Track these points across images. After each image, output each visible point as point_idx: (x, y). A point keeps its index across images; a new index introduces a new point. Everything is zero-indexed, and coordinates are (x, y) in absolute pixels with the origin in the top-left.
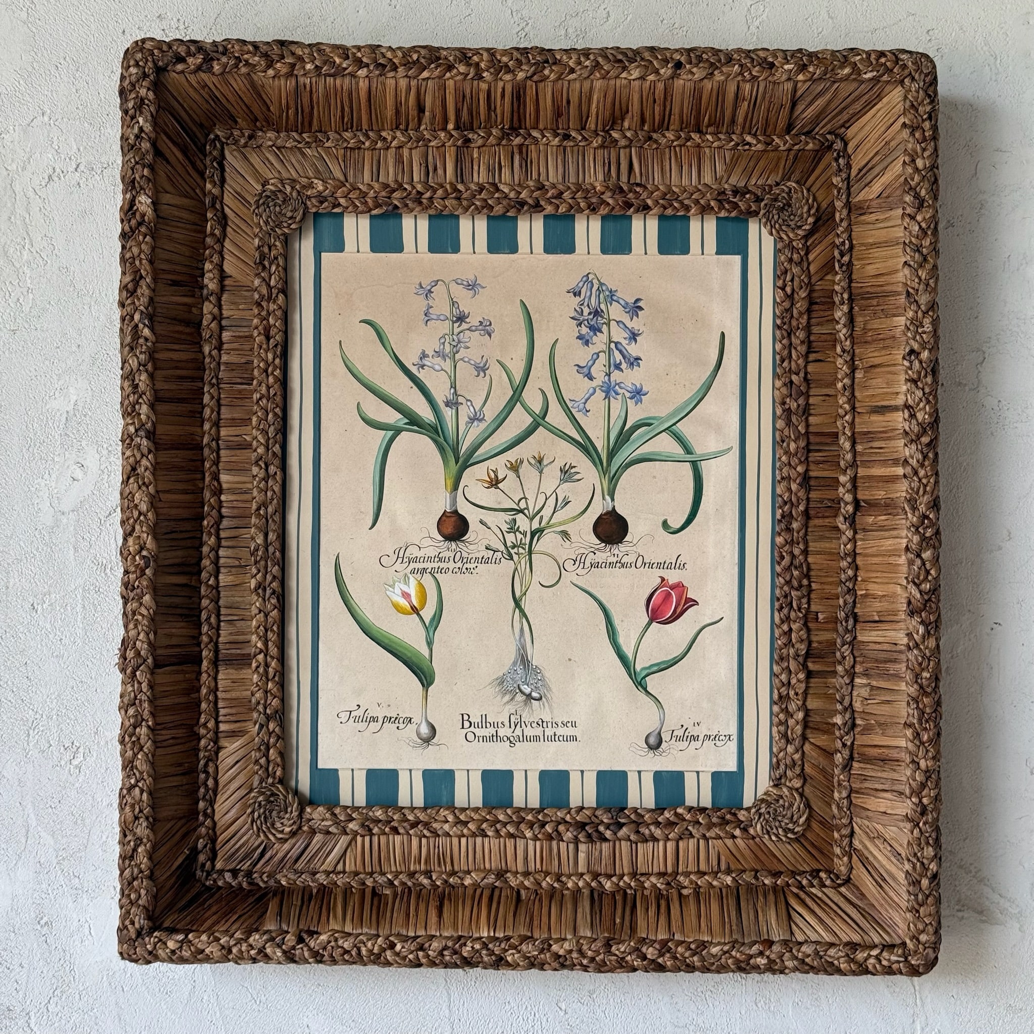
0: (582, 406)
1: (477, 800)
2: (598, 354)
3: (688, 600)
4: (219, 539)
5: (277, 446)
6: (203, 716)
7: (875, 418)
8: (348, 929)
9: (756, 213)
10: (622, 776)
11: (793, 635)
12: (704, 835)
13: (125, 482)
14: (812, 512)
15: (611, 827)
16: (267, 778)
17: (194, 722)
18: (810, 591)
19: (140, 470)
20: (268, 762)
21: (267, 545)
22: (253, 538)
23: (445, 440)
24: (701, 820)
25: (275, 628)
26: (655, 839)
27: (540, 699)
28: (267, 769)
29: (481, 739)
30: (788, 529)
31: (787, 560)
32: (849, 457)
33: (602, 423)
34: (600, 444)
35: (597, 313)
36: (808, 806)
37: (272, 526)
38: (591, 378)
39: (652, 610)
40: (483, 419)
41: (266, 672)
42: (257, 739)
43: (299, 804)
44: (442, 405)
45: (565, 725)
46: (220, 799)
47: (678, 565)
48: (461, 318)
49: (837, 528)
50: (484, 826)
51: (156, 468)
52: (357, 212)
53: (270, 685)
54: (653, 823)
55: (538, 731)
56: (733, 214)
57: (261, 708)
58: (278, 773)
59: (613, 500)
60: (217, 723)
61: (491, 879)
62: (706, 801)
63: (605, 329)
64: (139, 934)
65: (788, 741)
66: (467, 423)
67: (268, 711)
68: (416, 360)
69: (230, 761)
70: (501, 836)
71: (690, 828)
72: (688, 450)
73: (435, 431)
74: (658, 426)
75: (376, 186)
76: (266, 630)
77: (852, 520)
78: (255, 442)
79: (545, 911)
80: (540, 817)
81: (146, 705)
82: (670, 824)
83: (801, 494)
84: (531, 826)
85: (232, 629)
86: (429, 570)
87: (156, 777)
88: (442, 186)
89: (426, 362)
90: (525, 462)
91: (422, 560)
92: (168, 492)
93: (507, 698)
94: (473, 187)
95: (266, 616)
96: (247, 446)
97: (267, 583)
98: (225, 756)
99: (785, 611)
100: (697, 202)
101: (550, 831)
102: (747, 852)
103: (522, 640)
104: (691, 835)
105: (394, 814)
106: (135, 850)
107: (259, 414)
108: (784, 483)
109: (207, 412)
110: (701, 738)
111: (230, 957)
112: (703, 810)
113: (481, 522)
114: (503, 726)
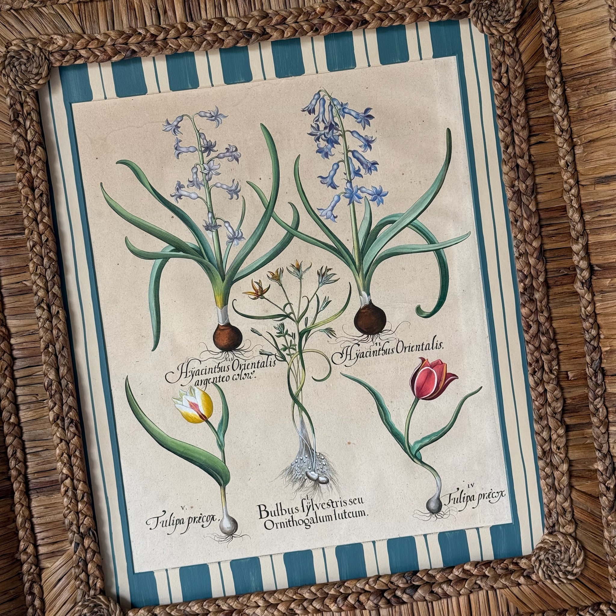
0: (329, 213)
1: (283, 582)
2: (338, 164)
3: (448, 375)
4: (14, 379)
5: (56, 287)
6: (22, 543)
7: (600, 188)
9: (465, 14)
10: (410, 541)
11: (549, 395)
12: (492, 587)
14: (551, 282)
15: (408, 591)
16: (89, 591)
17: (14, 550)
18: (558, 352)
20: (88, 576)
21: (59, 380)
22: (45, 375)
23: (210, 261)
24: (487, 573)
25: (77, 453)
26: (447, 596)
27: (327, 482)
28: (88, 583)
29: (279, 526)
30: (532, 300)
31: (534, 329)
32: (579, 227)
33: (349, 226)
34: (350, 246)
35: (332, 126)
36: (583, 548)
37: (61, 361)
38: (334, 187)
39: (417, 388)
40: (242, 237)
41: (75, 495)
42: (74, 557)
43: (122, 610)
44: (202, 230)
45: (352, 502)
47: (435, 345)
48: (209, 148)
49: (576, 293)
50: (292, 606)
52: (100, 62)
53: (80, 506)
54: (444, 582)
55: (329, 511)
56: (445, 18)
57: (74, 528)
58: (98, 585)
59: (369, 294)
60: (36, 546)
62: (489, 554)
63: (341, 139)
65: (557, 492)
66: (228, 243)
67: (82, 530)
68: (173, 191)
70: (309, 613)
71: (478, 582)
72: (431, 241)
73: (199, 254)
74: (401, 222)
75: (112, 34)
76: (70, 457)
77: (589, 284)
78: (34, 287)
80: (341, 590)
82: (461, 581)
83: (540, 267)
84: (335, 599)
85: (38, 460)
86: (212, 380)
88: (173, 27)
89: (183, 192)
90: (285, 271)
91: (204, 372)
93: (297, 485)
94: (203, 24)
95: (68, 443)
96: (27, 291)
97: (64, 414)
98: (47, 577)
99: (539, 374)
100: (410, 11)
101: (353, 602)
102: (533, 596)
103: (304, 432)
104: (480, 588)
105: (209, 606)
107: (35, 260)
108: (523, 259)
110: (476, 497)
112: (488, 564)
113: (253, 331)
114: (297, 511)
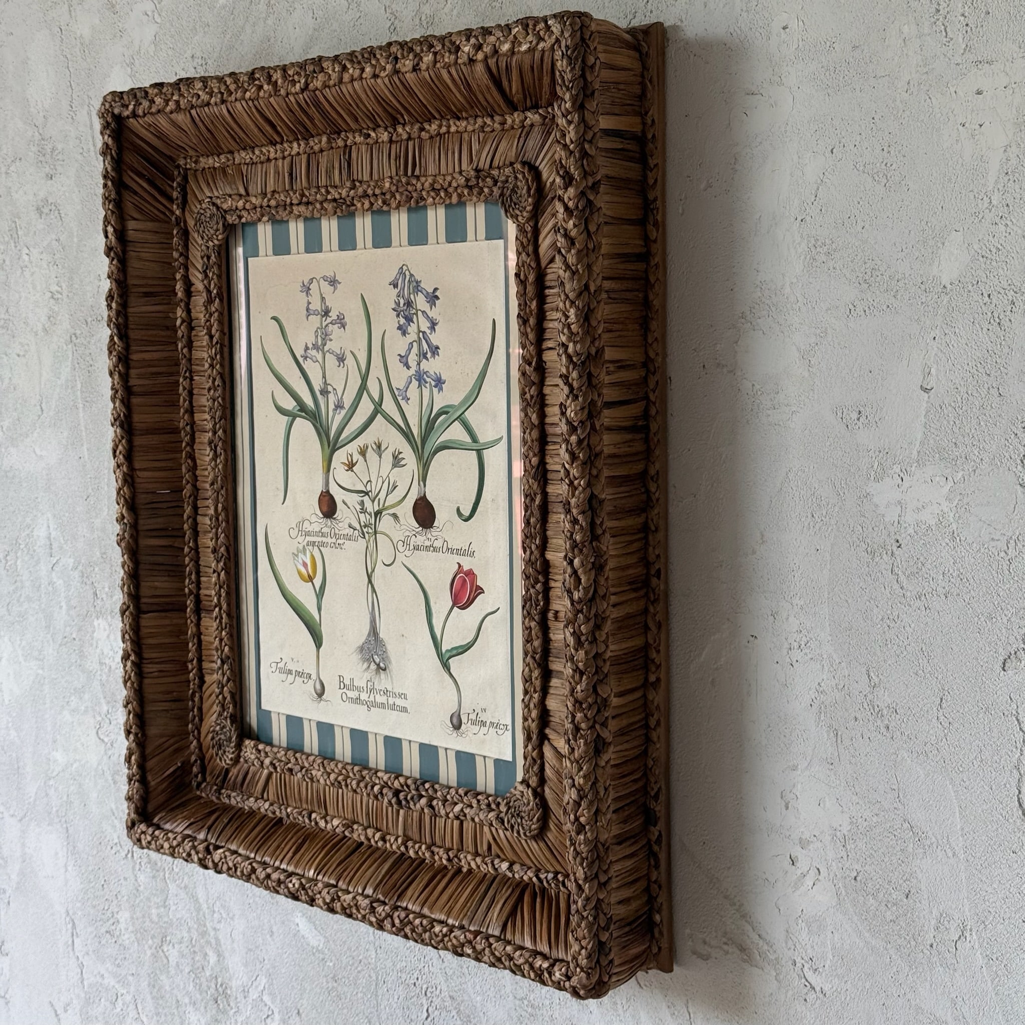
0: (404, 394)
2: (411, 343)
3: (478, 587)
4: (195, 508)
5: (221, 430)
10: (436, 750)
15: (415, 798)
16: (224, 712)
17: (184, 658)
18: (548, 588)
19: (119, 452)
20: (224, 698)
21: (217, 515)
23: (321, 426)
25: (225, 587)
27: (385, 670)
28: (223, 705)
29: (351, 700)
30: (529, 524)
33: (417, 410)
34: (415, 431)
35: (409, 304)
38: (408, 368)
39: (454, 594)
40: (344, 406)
41: (221, 623)
43: (237, 737)
44: (318, 393)
45: (400, 696)
46: (204, 720)
47: (470, 553)
48: (327, 313)
55: (384, 699)
57: (219, 653)
59: (425, 486)
60: (200, 661)
62: (490, 787)
63: (415, 319)
66: (334, 410)
67: (223, 656)
68: (303, 352)
72: (474, 439)
73: (314, 417)
74: (453, 414)
76: (220, 588)
86: (316, 544)
89: (308, 354)
91: (312, 534)
92: (145, 470)
97: (218, 548)
98: (205, 689)
99: (528, 607)
103: (373, 612)
105: (290, 757)
108: (526, 476)
110: (488, 724)
113: (344, 502)
114: (363, 691)
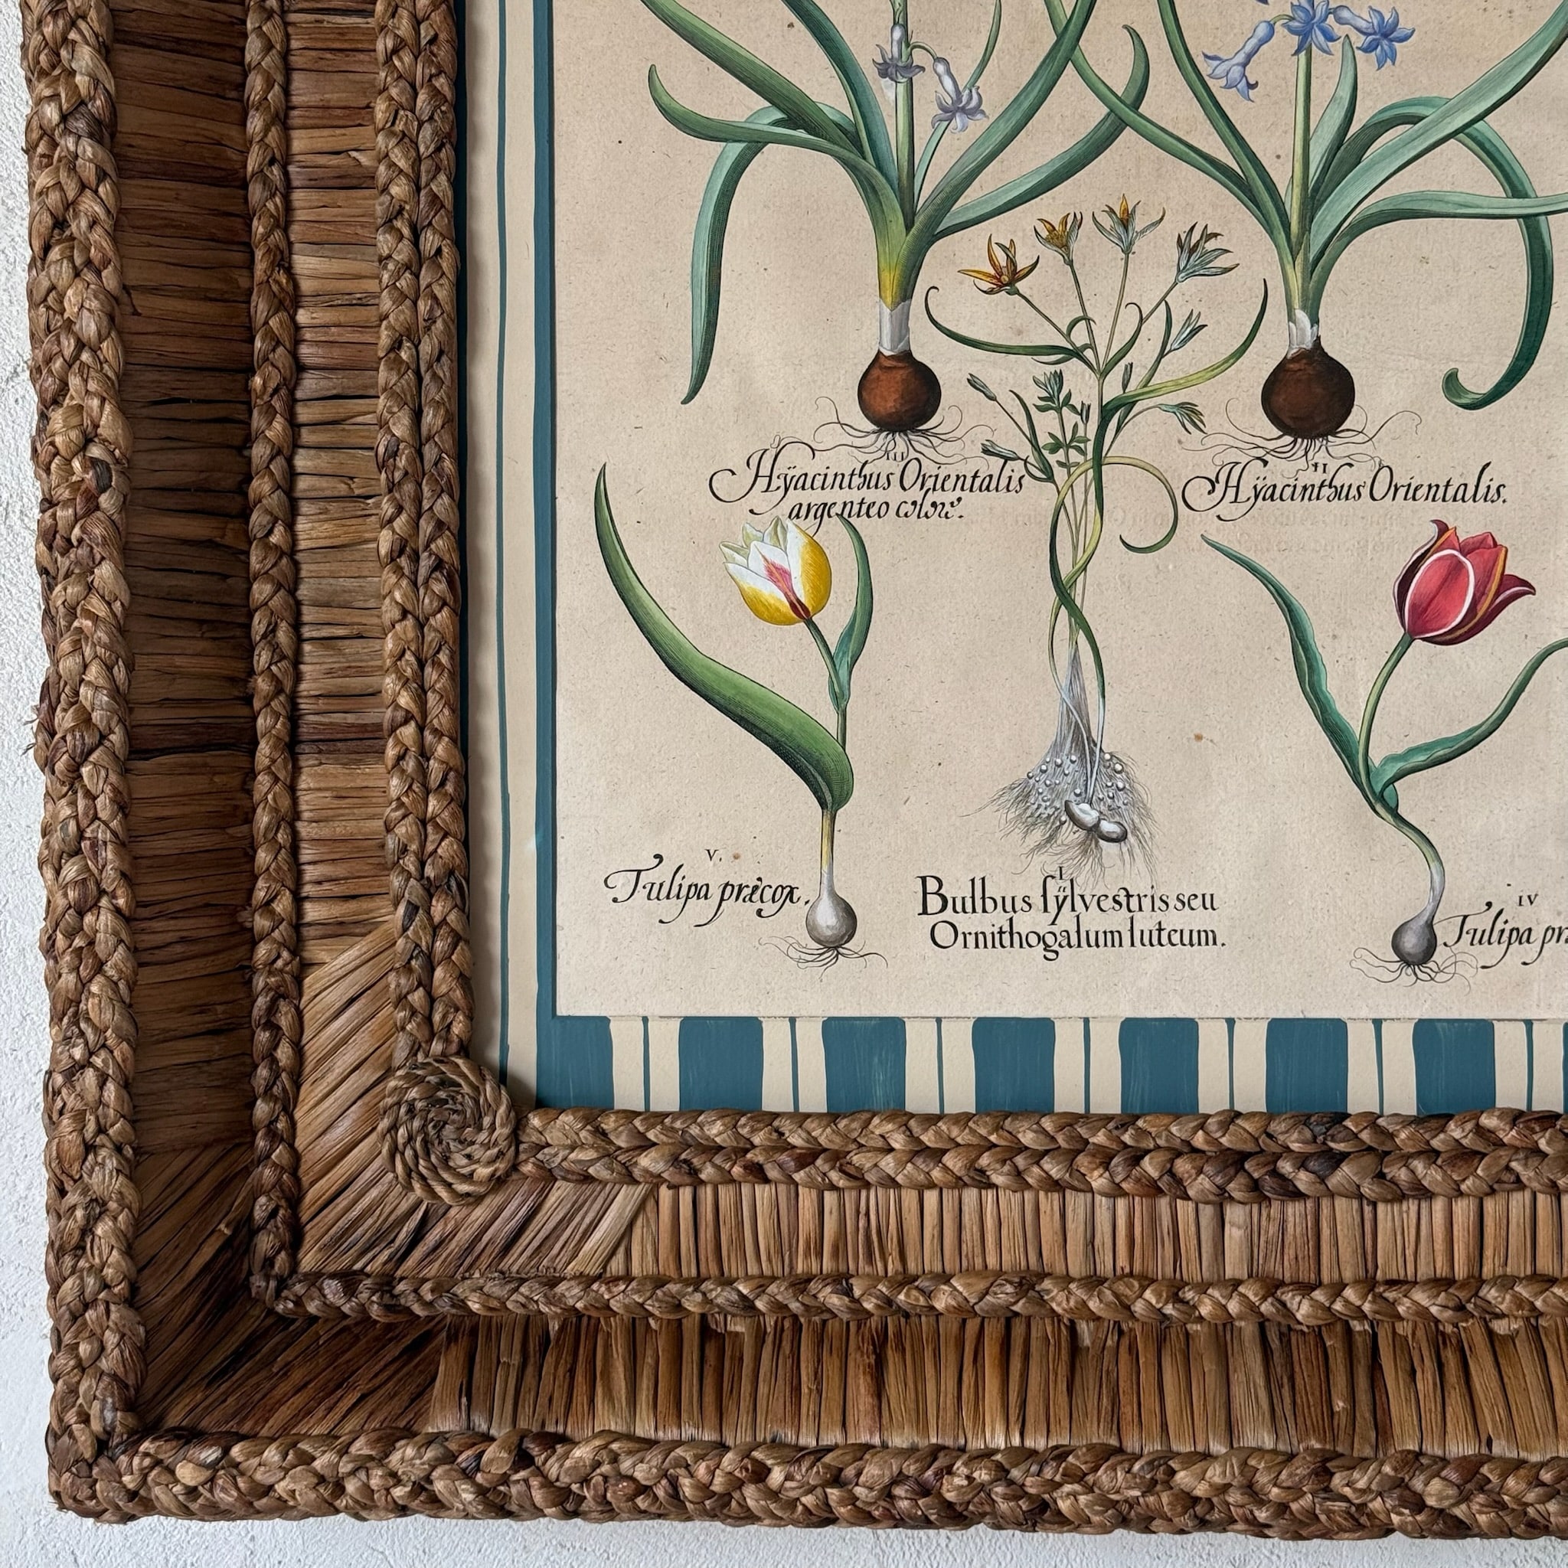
0: (1236, 72)
1: (962, 1096)
3: (1508, 581)
4: (294, 425)
5: (442, 178)
6: (261, 883)
8: (644, 1428)
10: (1335, 1031)
12: (1554, 1185)
13: (40, 259)
15: (1312, 1164)
16: (430, 1041)
17: (238, 899)
19: (78, 226)
20: (431, 1000)
21: (418, 443)
22: (383, 424)
23: (879, 167)
24: (1543, 1144)
25: (443, 658)
26: (1424, 1193)
27: (1121, 838)
28: (429, 1019)
29: (971, 940)
33: (1290, 115)
34: (1284, 175)
37: (432, 391)
39: (1413, 606)
40: (977, 110)
41: (423, 772)
42: (401, 942)
43: (513, 1106)
44: (870, 72)
45: (1184, 903)
46: (309, 1093)
47: (1482, 490)
50: (984, 1161)
51: (120, 222)
53: (433, 803)
54: (1419, 1154)
55: (1117, 920)
57: (410, 863)
58: (457, 1029)
59: (1315, 321)
60: (298, 900)
61: (1004, 1294)
64: (102, 1445)
66: (936, 121)
67: (429, 871)
69: (335, 996)
70: (1029, 1186)
71: (1514, 1164)
72: (1516, 189)
73: (852, 142)
74: (1437, 122)
76: (421, 665)
78: (382, 168)
79: (1147, 1378)
80: (1127, 1138)
81: (109, 854)
82: (1465, 1156)
84: (1105, 1159)
85: (332, 661)
87: (139, 1040)
90: (1088, 223)
91: (818, 483)
92: (155, 290)
93: (1038, 835)
95: (421, 625)
96: (358, 181)
97: (422, 540)
98: (318, 986)
101: (1155, 1174)
103: (1077, 690)
104: (1519, 1184)
105: (753, 1131)
106: (87, 1230)
107: (394, 92)
109: (255, 84)
111: (341, 1503)
112: (1545, 1119)
113: (973, 382)
114: (1026, 908)
